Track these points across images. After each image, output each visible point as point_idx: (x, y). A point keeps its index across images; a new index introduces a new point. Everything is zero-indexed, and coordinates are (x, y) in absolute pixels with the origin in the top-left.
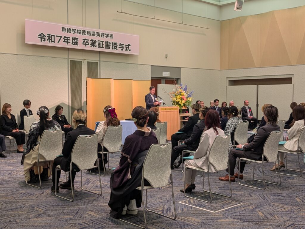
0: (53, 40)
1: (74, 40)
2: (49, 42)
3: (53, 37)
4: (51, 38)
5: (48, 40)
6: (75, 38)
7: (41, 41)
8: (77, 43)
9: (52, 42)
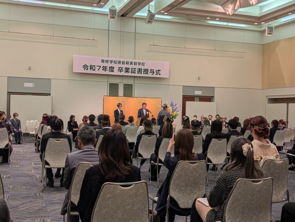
0: (94, 69)
1: (111, 68)
2: (91, 70)
3: (94, 67)
4: (92, 68)
5: (90, 69)
6: (112, 67)
7: (85, 70)
8: (113, 70)
9: (93, 70)
